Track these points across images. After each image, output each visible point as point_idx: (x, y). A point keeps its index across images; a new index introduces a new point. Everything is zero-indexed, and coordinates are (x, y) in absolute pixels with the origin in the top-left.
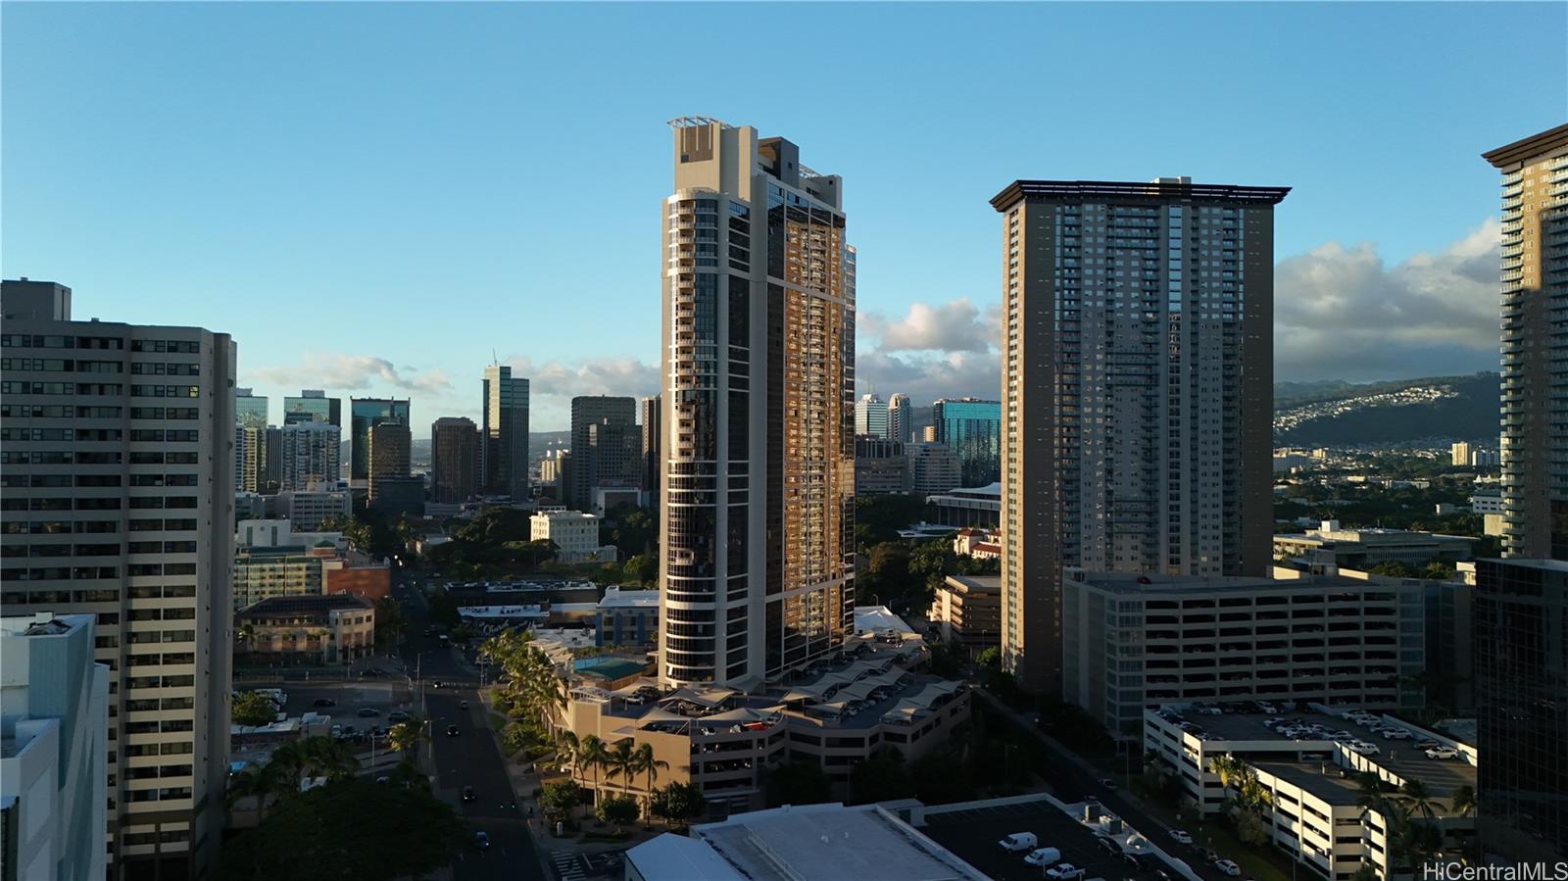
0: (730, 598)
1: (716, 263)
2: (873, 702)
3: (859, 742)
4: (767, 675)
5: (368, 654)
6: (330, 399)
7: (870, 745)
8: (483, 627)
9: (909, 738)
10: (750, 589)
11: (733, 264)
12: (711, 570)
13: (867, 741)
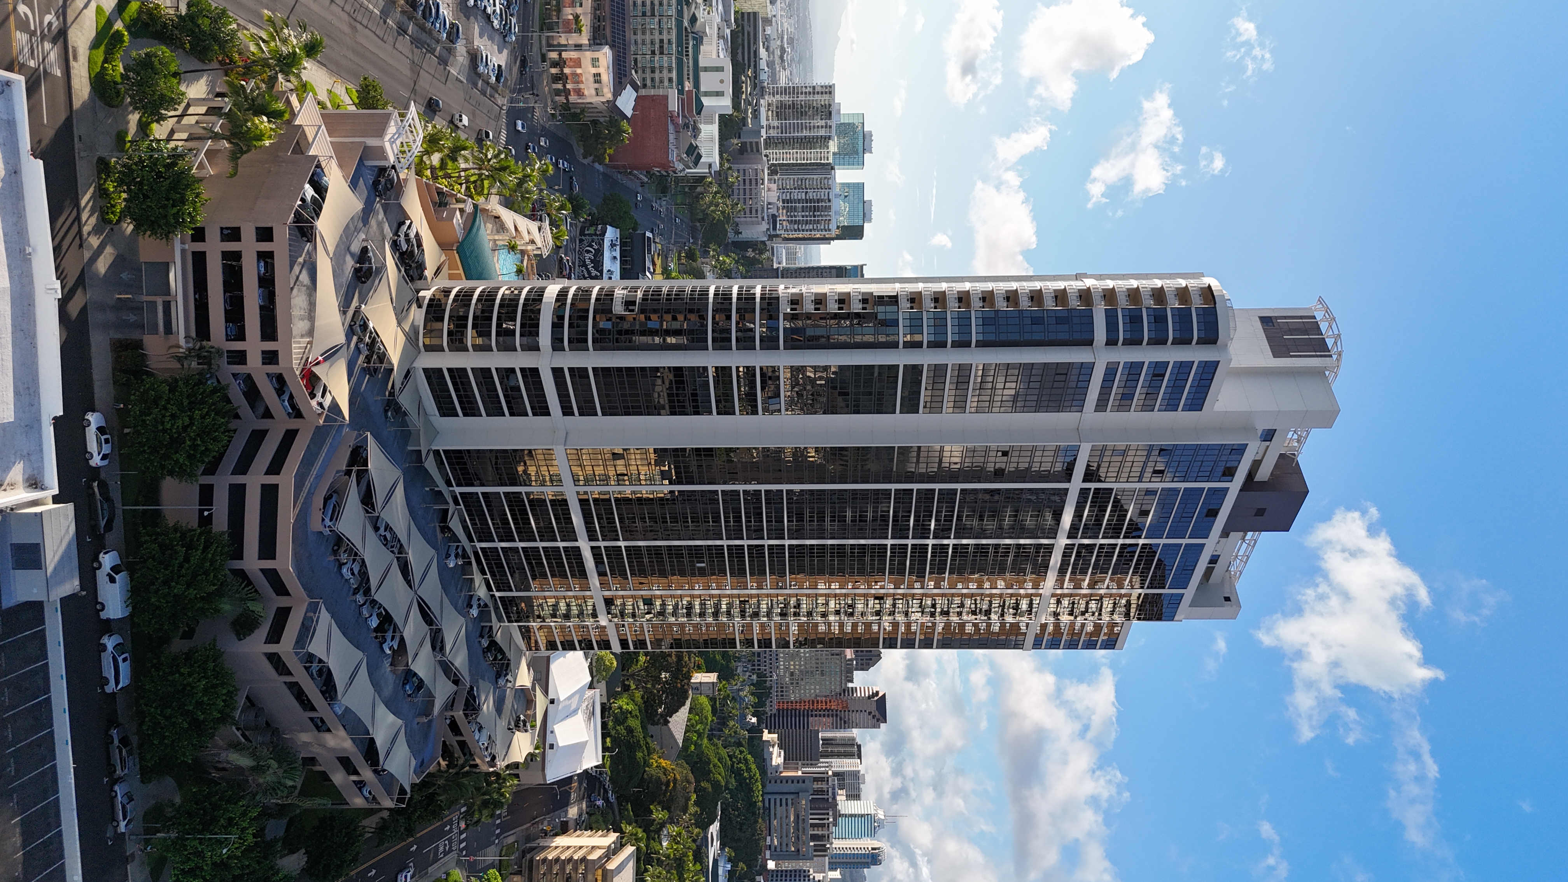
0: (557, 373)
1: (1111, 342)
2: (374, 623)
3: (268, 549)
4: (437, 453)
5: (558, 92)
6: (863, 227)
7: (262, 570)
8: (591, 246)
9: (272, 648)
10: (577, 421)
11: (1111, 371)
12: (604, 341)
13: (268, 564)
